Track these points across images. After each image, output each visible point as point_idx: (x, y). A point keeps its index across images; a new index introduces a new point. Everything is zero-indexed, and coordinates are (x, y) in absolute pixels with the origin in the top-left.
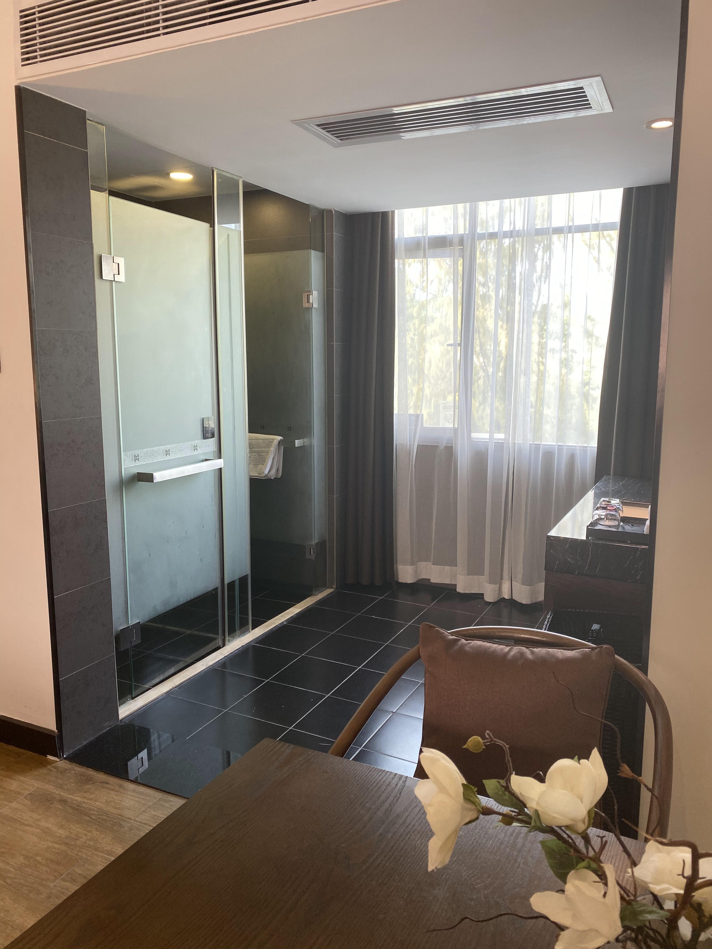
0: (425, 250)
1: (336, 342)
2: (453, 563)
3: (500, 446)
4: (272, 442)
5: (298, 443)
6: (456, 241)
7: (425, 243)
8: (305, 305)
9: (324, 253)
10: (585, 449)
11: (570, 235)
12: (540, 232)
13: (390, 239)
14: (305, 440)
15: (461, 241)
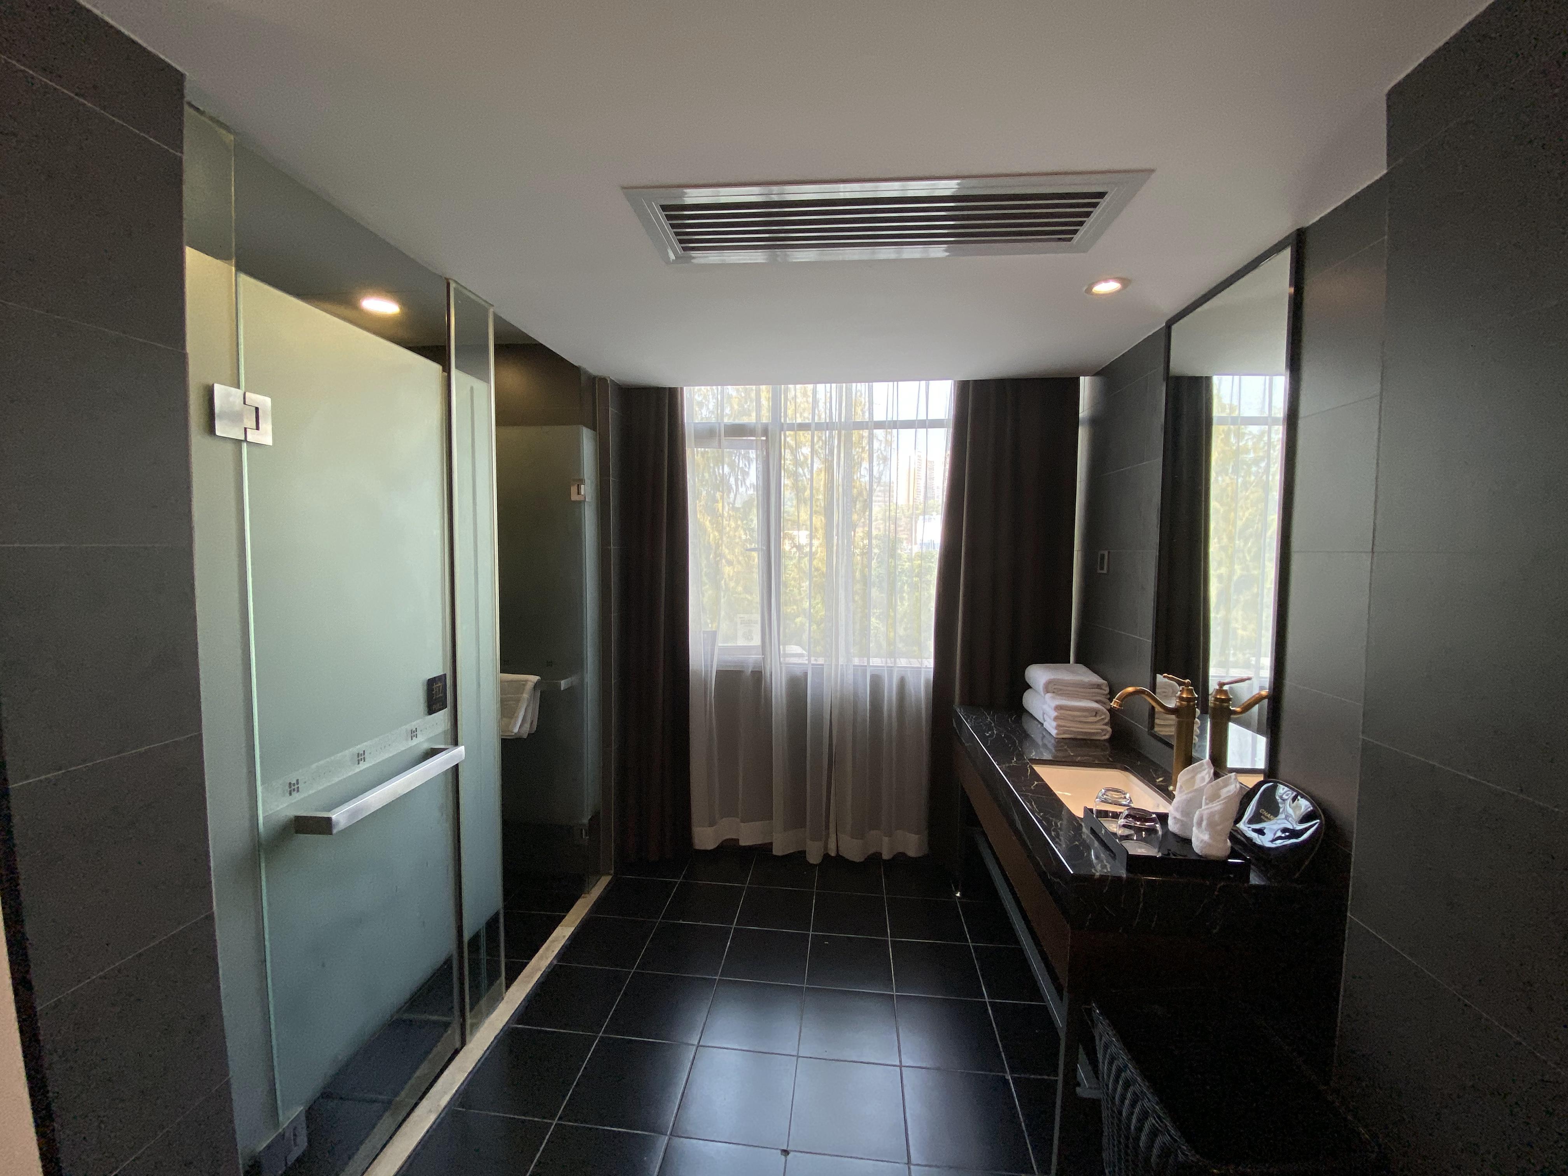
0: (720, 436)
1: (614, 545)
2: (768, 816)
3: (819, 670)
4: (524, 685)
5: (563, 684)
6: (759, 429)
7: (720, 431)
8: (574, 497)
9: (596, 431)
10: (918, 670)
11: (895, 431)
12: (860, 426)
13: (680, 422)
14: (573, 678)
15: (765, 432)
